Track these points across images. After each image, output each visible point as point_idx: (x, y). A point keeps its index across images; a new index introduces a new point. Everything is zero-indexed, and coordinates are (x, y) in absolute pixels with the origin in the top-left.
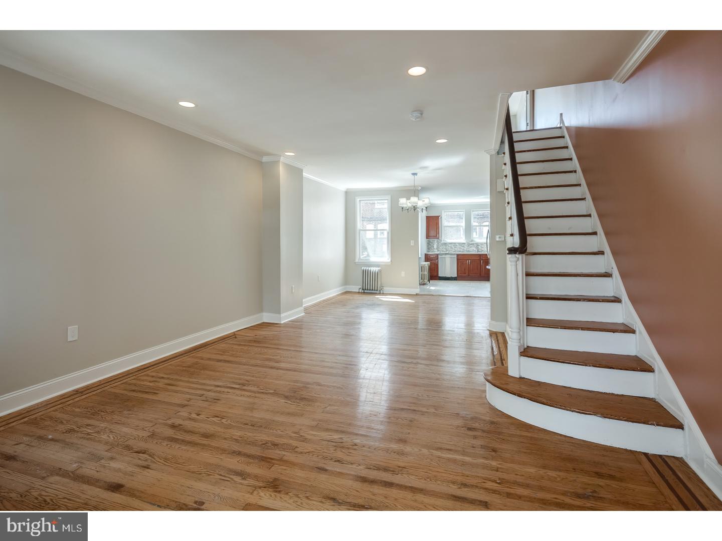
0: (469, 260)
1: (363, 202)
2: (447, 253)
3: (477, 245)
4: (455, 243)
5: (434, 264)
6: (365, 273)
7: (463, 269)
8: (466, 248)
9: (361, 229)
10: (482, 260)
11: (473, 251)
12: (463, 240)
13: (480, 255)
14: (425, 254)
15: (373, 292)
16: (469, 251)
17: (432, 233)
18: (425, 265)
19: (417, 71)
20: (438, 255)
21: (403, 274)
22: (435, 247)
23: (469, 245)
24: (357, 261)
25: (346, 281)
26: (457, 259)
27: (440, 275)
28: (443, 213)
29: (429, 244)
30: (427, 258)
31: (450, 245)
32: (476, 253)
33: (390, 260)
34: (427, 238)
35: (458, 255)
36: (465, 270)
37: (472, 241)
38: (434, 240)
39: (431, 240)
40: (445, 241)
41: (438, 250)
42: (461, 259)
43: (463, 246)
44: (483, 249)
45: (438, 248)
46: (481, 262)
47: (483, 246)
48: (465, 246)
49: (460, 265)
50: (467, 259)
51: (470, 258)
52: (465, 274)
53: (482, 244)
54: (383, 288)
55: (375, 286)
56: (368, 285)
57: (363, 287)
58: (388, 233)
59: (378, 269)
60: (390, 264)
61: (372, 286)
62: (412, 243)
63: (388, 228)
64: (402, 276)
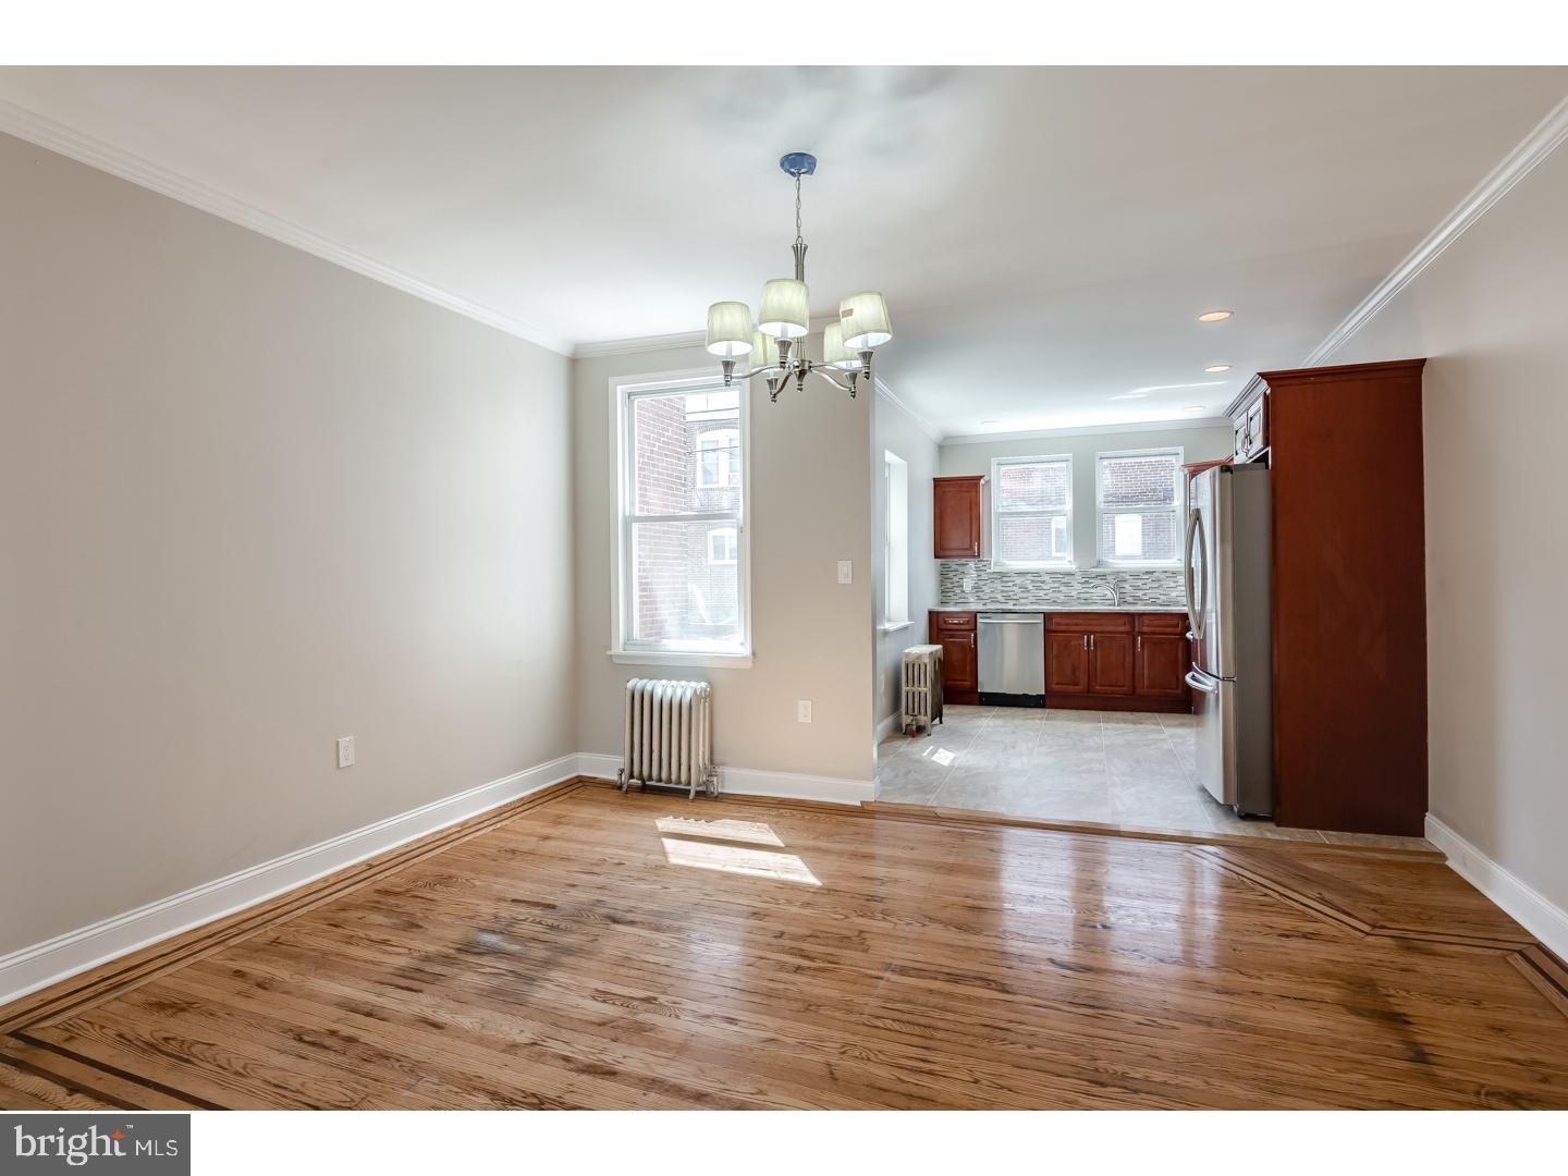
0: (1089, 633)
1: (647, 399)
2: (1010, 606)
3: (1119, 578)
4: (1037, 574)
5: (963, 647)
6: (641, 704)
7: (1069, 669)
8: (1077, 589)
9: (637, 513)
10: (1141, 633)
11: (1102, 600)
12: (1065, 561)
13: (1131, 616)
14: (931, 613)
16: (1087, 602)
17: (956, 539)
18: (919, 657)
20: (975, 615)
21: (804, 712)
22: (968, 584)
23: (1088, 579)
24: (618, 648)
25: (572, 733)
26: (1046, 631)
27: (986, 684)
28: (994, 468)
29: (944, 576)
30: (938, 626)
31: (1018, 581)
32: (1116, 609)
33: (746, 651)
34: (936, 557)
35: (1048, 616)
36: (1074, 671)
37: (1099, 564)
38: (963, 561)
39: (953, 563)
40: (1003, 565)
41: (979, 598)
42: (1060, 630)
43: (1067, 584)
44: (1140, 593)
45: (977, 589)
46: (1134, 640)
47: (1139, 583)
48: (1074, 583)
49: (1055, 653)
50: (1084, 632)
51: (1096, 629)
52: (1077, 685)
53: (1135, 575)
54: (714, 775)
55: (680, 764)
56: (650, 758)
57: (632, 765)
58: (742, 531)
59: (698, 687)
60: (750, 664)
61: (669, 764)
62: (843, 573)
63: (741, 509)
64: (801, 719)
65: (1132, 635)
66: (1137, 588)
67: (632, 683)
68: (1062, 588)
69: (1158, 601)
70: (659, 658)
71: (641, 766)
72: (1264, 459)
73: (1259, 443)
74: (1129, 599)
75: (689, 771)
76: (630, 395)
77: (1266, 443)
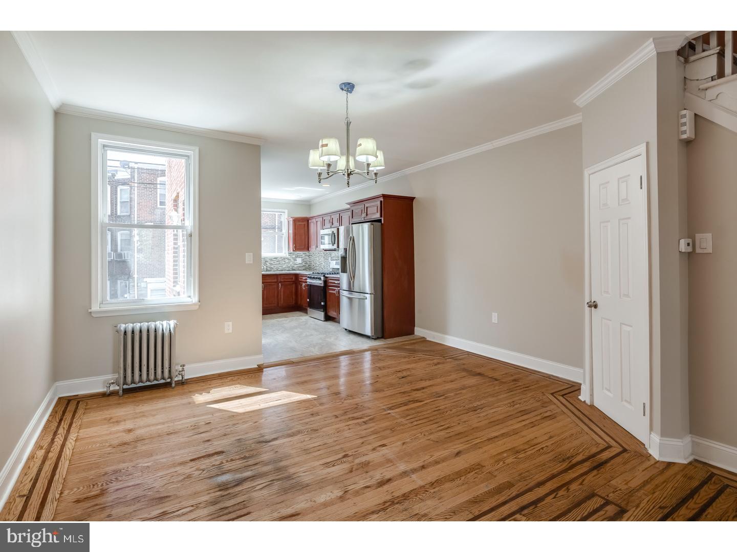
3: (265, 260)
21: (228, 327)
24: (96, 308)
25: (55, 367)
46: (278, 284)
47: (272, 262)
53: (271, 260)
54: (183, 370)
55: (163, 369)
56: (140, 370)
57: (125, 377)
58: (191, 235)
59: (172, 323)
60: (197, 307)
61: (155, 370)
62: (249, 258)
63: (189, 223)
64: (226, 331)
65: (277, 283)
66: (271, 264)
67: (123, 327)
69: (279, 269)
70: (146, 309)
71: (133, 376)
72: (379, 221)
73: (377, 216)
74: (268, 269)
75: (170, 371)
76: (104, 146)
77: (381, 216)
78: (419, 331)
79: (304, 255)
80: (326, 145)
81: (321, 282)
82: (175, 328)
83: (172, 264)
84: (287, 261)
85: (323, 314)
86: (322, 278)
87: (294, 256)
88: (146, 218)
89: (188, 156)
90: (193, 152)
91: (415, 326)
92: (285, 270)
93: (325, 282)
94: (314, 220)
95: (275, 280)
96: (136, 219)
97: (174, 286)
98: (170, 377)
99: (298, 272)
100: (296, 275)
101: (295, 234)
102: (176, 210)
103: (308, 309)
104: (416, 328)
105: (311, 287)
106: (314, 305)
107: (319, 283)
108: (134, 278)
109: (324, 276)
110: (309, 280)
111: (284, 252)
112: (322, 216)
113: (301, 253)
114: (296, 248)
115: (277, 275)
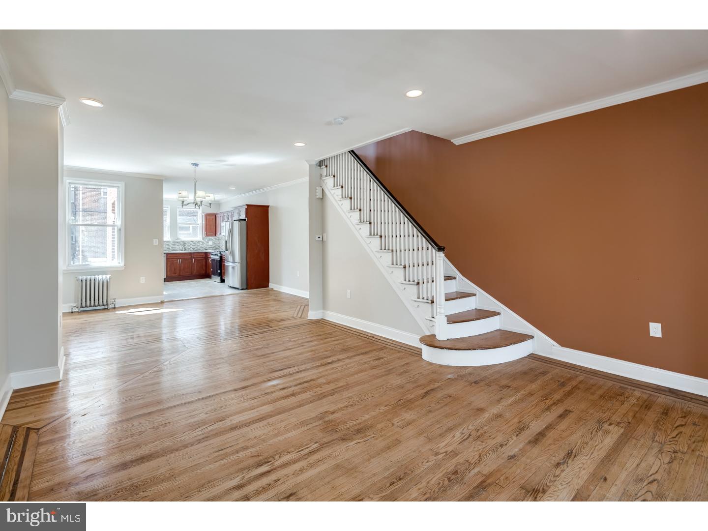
3: (184, 243)
6: (85, 284)
7: (173, 270)
10: (194, 258)
11: (179, 249)
15: (99, 308)
16: (174, 250)
19: (414, 93)
21: (142, 280)
23: (174, 243)
26: (166, 258)
33: (122, 264)
35: (166, 254)
36: (175, 270)
37: (178, 239)
42: (170, 258)
46: (192, 260)
47: (190, 244)
48: (170, 244)
49: (169, 265)
50: (178, 259)
51: (181, 257)
52: (175, 274)
53: (188, 242)
54: (115, 301)
55: (103, 300)
56: (90, 300)
57: (82, 303)
58: (120, 230)
59: (108, 276)
60: (124, 268)
61: (99, 300)
62: (156, 242)
63: (119, 223)
64: (141, 282)
66: (189, 246)
67: (80, 278)
68: (167, 246)
69: (194, 249)
71: (86, 303)
72: (245, 220)
73: (243, 216)
74: (187, 249)
75: (107, 302)
76: (69, 183)
77: (246, 217)
78: (271, 285)
79: (214, 239)
80: (181, 193)
81: (218, 257)
82: (110, 279)
83: (111, 245)
84: (201, 243)
85: (219, 278)
86: (219, 255)
87: (206, 240)
88: (90, 206)
89: (118, 187)
90: (122, 185)
91: (269, 282)
92: (199, 250)
93: (221, 257)
94: (219, 216)
95: (190, 257)
96: (81, 207)
97: (112, 260)
98: (107, 305)
99: (207, 251)
100: (206, 254)
101: (206, 225)
102: (114, 213)
103: (212, 276)
104: (270, 284)
105: (213, 260)
106: (215, 274)
107: (218, 258)
108: (79, 258)
109: (220, 253)
110: (212, 257)
111: (199, 237)
112: (227, 212)
113: (212, 238)
114: (207, 235)
115: (191, 254)
